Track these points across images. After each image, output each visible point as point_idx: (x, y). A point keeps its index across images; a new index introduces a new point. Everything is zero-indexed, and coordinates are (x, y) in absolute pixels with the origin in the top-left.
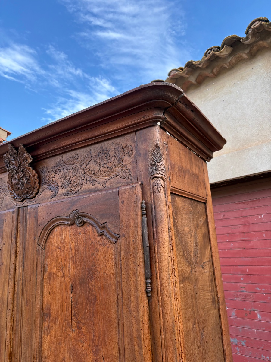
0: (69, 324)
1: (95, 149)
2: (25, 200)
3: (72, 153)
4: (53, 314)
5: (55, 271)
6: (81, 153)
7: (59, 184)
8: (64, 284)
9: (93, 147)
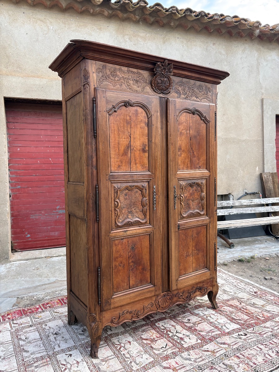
0: (189, 152)
1: (198, 83)
2: (162, 94)
3: (188, 80)
4: (183, 149)
5: (183, 131)
6: (192, 82)
7: (182, 93)
8: (187, 137)
9: (197, 81)
